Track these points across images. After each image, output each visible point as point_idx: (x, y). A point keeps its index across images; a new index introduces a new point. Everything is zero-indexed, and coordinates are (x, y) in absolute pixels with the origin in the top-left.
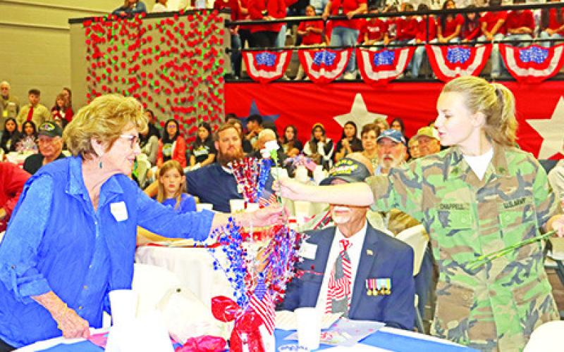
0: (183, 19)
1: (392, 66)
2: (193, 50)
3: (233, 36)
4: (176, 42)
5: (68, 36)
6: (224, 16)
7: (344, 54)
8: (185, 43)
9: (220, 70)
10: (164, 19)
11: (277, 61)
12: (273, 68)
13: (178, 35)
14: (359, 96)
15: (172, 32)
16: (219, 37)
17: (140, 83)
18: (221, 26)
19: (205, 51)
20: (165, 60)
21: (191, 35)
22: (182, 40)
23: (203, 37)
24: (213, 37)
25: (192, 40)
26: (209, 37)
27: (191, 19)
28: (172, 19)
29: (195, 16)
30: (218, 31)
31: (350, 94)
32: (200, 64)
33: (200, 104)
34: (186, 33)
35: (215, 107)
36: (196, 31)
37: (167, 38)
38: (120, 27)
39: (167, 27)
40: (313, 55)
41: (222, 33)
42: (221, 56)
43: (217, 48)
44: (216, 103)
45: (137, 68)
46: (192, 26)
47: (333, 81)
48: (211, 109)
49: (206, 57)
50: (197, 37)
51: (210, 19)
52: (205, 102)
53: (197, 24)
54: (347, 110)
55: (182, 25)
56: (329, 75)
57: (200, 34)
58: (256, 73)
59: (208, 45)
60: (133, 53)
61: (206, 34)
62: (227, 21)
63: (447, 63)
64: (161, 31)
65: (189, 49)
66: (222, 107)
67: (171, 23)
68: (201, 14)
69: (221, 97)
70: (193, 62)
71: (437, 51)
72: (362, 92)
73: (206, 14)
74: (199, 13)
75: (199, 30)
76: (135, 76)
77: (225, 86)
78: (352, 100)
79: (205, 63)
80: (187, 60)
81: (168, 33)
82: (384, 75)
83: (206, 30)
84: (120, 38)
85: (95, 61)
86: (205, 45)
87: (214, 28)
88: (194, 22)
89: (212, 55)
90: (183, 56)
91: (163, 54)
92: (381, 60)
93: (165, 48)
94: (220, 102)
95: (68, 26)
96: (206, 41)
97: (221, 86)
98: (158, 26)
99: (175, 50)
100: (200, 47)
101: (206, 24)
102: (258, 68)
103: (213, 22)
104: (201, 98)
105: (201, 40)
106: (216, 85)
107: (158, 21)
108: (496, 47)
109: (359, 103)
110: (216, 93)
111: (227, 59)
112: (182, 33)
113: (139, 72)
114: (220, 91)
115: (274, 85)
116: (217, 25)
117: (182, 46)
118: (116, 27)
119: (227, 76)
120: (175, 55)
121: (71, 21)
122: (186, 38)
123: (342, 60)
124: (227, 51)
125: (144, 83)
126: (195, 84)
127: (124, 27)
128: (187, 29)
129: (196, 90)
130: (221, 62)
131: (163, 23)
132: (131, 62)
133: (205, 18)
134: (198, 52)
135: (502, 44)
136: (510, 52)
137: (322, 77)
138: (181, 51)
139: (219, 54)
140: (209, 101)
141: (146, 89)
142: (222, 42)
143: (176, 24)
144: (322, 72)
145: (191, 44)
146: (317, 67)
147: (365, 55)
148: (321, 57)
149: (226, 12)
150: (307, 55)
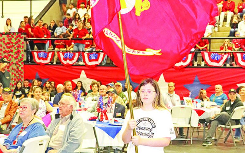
0: (5, 36)
2: (9, 50)
4: (1, 46)
7: (77, 54)
8: (5, 47)
9: (22, 59)
11: (48, 56)
12: (46, 59)
13: (2, 43)
14: (83, 72)
16: (21, 45)
18: (22, 40)
19: (15, 51)
21: (8, 43)
22: (4, 45)
23: (14, 44)
24: (19, 45)
25: (9, 46)
26: (17, 45)
27: (8, 36)
29: (10, 35)
30: (21, 42)
31: (79, 71)
32: (12, 56)
33: (12, 73)
34: (6, 42)
35: (20, 75)
36: (11, 41)
40: (63, 54)
41: (23, 43)
42: (23, 53)
43: (21, 49)
44: (20, 73)
46: (9, 40)
47: (73, 65)
48: (18, 76)
49: (16, 53)
50: (11, 45)
51: (17, 37)
52: (15, 73)
53: (11, 39)
54: (79, 77)
55: (4, 39)
56: (70, 63)
57: (13, 43)
58: (38, 61)
59: (16, 48)
61: (16, 43)
62: (25, 38)
65: (7, 50)
66: (23, 75)
68: (13, 34)
69: (23, 71)
70: (9, 55)
72: (85, 70)
74: (12, 34)
75: (12, 41)
77: (24, 66)
78: (80, 73)
79: (15, 56)
80: (6, 54)
82: (94, 63)
83: (16, 42)
86: (15, 48)
88: (10, 38)
89: (18, 52)
90: (4, 52)
92: (93, 57)
94: (22, 73)
96: (15, 46)
97: (22, 66)
100: (13, 49)
101: (15, 39)
102: (39, 59)
103: (19, 38)
104: (13, 71)
105: (13, 46)
106: (20, 65)
109: (83, 74)
110: (20, 69)
111: (25, 54)
112: (4, 42)
114: (22, 68)
115: (47, 66)
116: (21, 39)
117: (4, 48)
119: (25, 62)
122: (6, 44)
123: (76, 56)
124: (25, 51)
126: (10, 65)
128: (6, 41)
129: (11, 67)
130: (23, 55)
133: (15, 36)
134: (12, 51)
137: (68, 63)
138: (4, 50)
139: (21, 52)
140: (17, 72)
142: (23, 47)
143: (1, 38)
144: (68, 61)
145: (8, 48)
146: (65, 59)
147: (86, 55)
148: (67, 55)
149: (25, 34)
150: (61, 54)
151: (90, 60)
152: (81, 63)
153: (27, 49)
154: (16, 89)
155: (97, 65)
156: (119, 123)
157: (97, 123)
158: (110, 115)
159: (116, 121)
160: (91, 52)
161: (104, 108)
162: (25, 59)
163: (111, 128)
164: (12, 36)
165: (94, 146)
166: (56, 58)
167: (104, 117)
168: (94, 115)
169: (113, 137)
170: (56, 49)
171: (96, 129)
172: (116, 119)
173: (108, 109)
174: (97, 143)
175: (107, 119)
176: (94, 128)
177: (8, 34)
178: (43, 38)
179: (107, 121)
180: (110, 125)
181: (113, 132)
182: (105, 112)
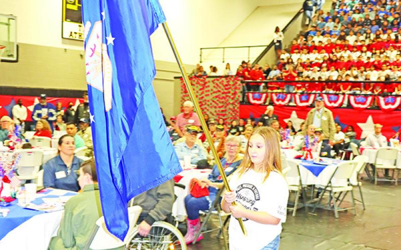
0: (223, 79)
1: (307, 101)
3: (243, 87)
4: (220, 87)
5: (173, 83)
6: (240, 78)
7: (289, 96)
8: (224, 88)
9: (238, 99)
10: (215, 78)
11: (261, 97)
12: (260, 100)
13: (220, 85)
14: (294, 112)
15: (219, 84)
17: (204, 103)
18: (239, 82)
19: (232, 92)
20: (215, 95)
21: (226, 85)
22: (222, 87)
24: (236, 86)
25: (227, 87)
27: (227, 79)
28: (218, 78)
29: (228, 78)
31: (290, 111)
32: (230, 97)
33: (229, 113)
35: (236, 114)
37: (216, 86)
38: (196, 81)
39: (216, 82)
40: (276, 95)
41: (239, 85)
43: (237, 91)
44: (235, 112)
45: (203, 97)
46: (227, 82)
47: (285, 106)
48: (234, 115)
49: (233, 94)
50: (229, 86)
51: (235, 79)
52: (231, 112)
53: (229, 81)
54: (289, 117)
55: (223, 81)
56: (283, 103)
57: (230, 85)
58: (252, 101)
59: (233, 90)
60: (201, 91)
61: (233, 85)
64: (214, 83)
65: (226, 91)
66: (238, 114)
67: (218, 80)
69: (238, 110)
70: (227, 96)
71: (325, 97)
72: (296, 110)
75: (230, 83)
76: (201, 100)
77: (240, 106)
78: (291, 113)
79: (232, 97)
80: (224, 95)
81: (217, 84)
82: (304, 104)
84: (196, 85)
85: (184, 94)
87: (236, 83)
89: (235, 93)
90: (223, 93)
91: (214, 92)
92: (304, 98)
93: (215, 90)
94: (237, 112)
95: (173, 79)
96: (233, 88)
97: (238, 106)
98: (213, 81)
99: (219, 91)
100: (230, 90)
101: (233, 81)
102: (254, 99)
103: (236, 81)
104: (230, 111)
105: (231, 88)
106: (236, 106)
107: (213, 79)
108: (347, 96)
109: (294, 114)
110: (236, 108)
111: (241, 95)
112: (223, 84)
113: (203, 99)
114: (238, 108)
115: (260, 106)
117: (222, 89)
118: (194, 81)
119: (241, 102)
120: (219, 93)
121: (175, 78)
122: (224, 86)
123: (288, 98)
124: (241, 92)
125: (206, 103)
126: (228, 105)
127: (198, 81)
128: (225, 83)
129: (228, 107)
130: (239, 96)
131: (214, 80)
132: (200, 95)
133: (233, 79)
134: (229, 92)
135: (350, 95)
136: (352, 98)
137: (280, 104)
138: (222, 91)
139: (238, 93)
140: (233, 111)
141: (206, 106)
142: (239, 88)
143: (220, 81)
144: (280, 102)
145: (226, 89)
146: (278, 100)
147: (297, 96)
148: (279, 96)
149: (242, 77)
150: (274, 95)
151: (301, 101)
152: (292, 104)
153: (244, 90)
154: (232, 127)
155: (307, 106)
156: (323, 162)
157: (303, 162)
158: (316, 154)
159: (321, 160)
160: (302, 94)
161: (310, 147)
162: (241, 99)
163: (315, 167)
164: (230, 79)
165: (298, 184)
166: (268, 99)
167: (309, 156)
168: (300, 153)
169: (317, 175)
170: (269, 91)
171: (301, 167)
173: (314, 148)
174: (300, 181)
175: (312, 158)
176: (298, 166)
177: (226, 77)
178: (258, 81)
179: (312, 160)
180: (315, 164)
181: (316, 170)
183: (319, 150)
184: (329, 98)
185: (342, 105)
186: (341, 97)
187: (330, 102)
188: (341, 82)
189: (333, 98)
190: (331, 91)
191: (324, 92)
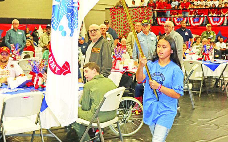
0: (140, 9)
1: (198, 22)
2: (143, 17)
4: (138, 15)
5: (104, 12)
8: (140, 15)
10: (134, 9)
13: (138, 13)
15: (136, 12)
16: (150, 14)
17: (127, 26)
18: (151, 11)
19: (146, 18)
20: (135, 20)
21: (142, 13)
22: (139, 14)
23: (145, 14)
24: (148, 14)
25: (142, 14)
26: (147, 14)
27: (142, 9)
28: (136, 9)
29: (143, 8)
30: (150, 12)
34: (141, 12)
36: (143, 12)
37: (135, 14)
38: (121, 10)
39: (135, 11)
40: (177, 19)
41: (151, 13)
42: (151, 19)
43: (150, 17)
45: (126, 22)
46: (142, 11)
50: (144, 14)
51: (148, 9)
53: (144, 10)
55: (139, 10)
57: (145, 13)
59: (147, 16)
60: (125, 18)
61: (147, 13)
62: (152, 9)
63: (213, 21)
64: (133, 12)
65: (141, 17)
67: (136, 10)
68: (145, 7)
71: (211, 19)
73: (146, 8)
74: (144, 7)
75: (144, 12)
76: (125, 24)
81: (135, 12)
83: (147, 12)
84: (121, 14)
85: (113, 20)
86: (146, 16)
87: (149, 11)
88: (143, 10)
89: (148, 18)
90: (140, 19)
91: (133, 18)
93: (134, 16)
95: (105, 10)
96: (146, 15)
98: (132, 11)
99: (137, 17)
100: (145, 16)
101: (146, 10)
103: (149, 10)
105: (145, 15)
107: (132, 9)
108: (226, 18)
112: (139, 12)
113: (126, 23)
116: (150, 10)
117: (139, 16)
118: (120, 10)
119: (152, 24)
120: (137, 18)
121: (106, 9)
122: (141, 14)
124: (152, 17)
125: (128, 26)
127: (122, 11)
128: (141, 11)
130: (151, 20)
131: (134, 10)
132: (124, 20)
133: (146, 9)
138: (139, 17)
139: (150, 18)
141: (128, 28)
142: (151, 15)
143: (138, 10)
145: (142, 16)
147: (191, 19)
148: (179, 19)
149: (152, 7)
150: (175, 19)
151: (194, 22)
155: (198, 26)
156: (217, 62)
157: (203, 62)
161: (207, 52)
162: (152, 22)
163: (212, 65)
164: (144, 8)
165: (201, 76)
167: (207, 58)
169: (214, 70)
171: (203, 65)
172: (215, 59)
173: (210, 53)
174: (203, 74)
175: (209, 59)
176: (201, 65)
177: (142, 7)
178: (163, 9)
179: (209, 61)
180: (211, 63)
181: (213, 67)
182: (208, 55)
183: (213, 54)
184: (213, 20)
185: (223, 24)
186: (222, 18)
187: (215, 22)
188: (221, 8)
189: (216, 19)
190: (215, 15)
191: (210, 15)
